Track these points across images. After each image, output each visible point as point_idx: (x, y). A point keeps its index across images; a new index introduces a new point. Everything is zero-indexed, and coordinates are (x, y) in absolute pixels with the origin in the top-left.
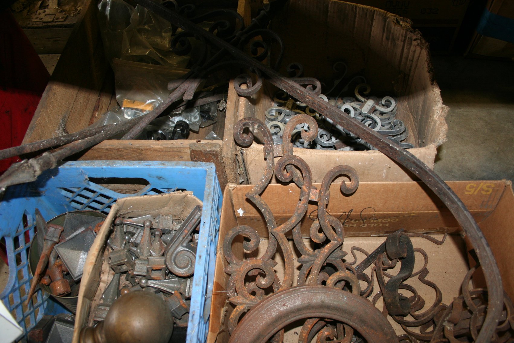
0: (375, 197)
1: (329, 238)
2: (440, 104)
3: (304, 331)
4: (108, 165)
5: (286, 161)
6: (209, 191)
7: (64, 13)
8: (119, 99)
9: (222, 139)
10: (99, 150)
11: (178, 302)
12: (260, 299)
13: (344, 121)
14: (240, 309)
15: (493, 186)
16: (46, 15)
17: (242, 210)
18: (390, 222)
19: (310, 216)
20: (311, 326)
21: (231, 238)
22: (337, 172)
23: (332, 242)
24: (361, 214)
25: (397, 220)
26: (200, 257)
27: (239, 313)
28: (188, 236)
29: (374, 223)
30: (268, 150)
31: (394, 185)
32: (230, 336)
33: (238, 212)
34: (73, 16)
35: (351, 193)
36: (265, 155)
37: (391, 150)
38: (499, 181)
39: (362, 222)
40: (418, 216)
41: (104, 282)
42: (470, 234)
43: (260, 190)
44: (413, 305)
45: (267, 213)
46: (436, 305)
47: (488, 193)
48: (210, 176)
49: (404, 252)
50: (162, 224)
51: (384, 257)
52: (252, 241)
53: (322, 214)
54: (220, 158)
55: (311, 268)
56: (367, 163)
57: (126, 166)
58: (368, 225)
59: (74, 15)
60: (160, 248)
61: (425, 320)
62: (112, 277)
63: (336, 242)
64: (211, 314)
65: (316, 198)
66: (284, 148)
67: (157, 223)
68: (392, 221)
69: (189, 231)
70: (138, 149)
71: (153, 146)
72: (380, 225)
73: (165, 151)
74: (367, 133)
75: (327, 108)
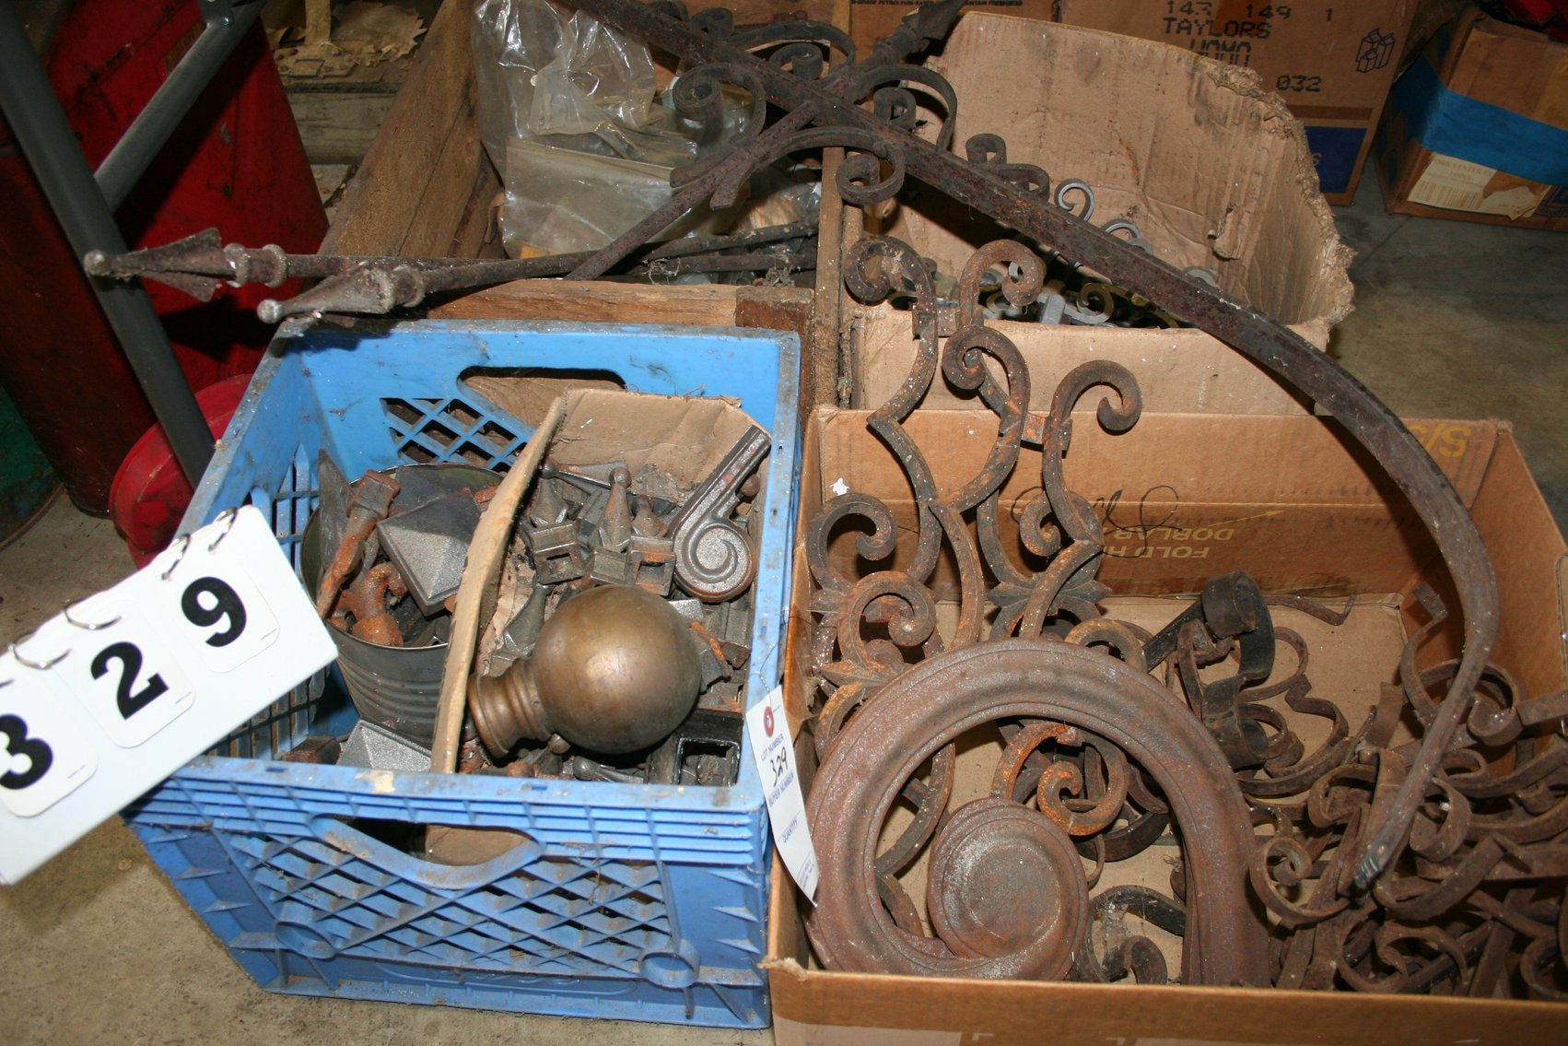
0: (1178, 456)
1: (1070, 533)
2: (1333, 244)
3: (1005, 766)
4: (531, 328)
5: (968, 337)
6: (787, 384)
7: (347, 57)
8: (508, 243)
9: (814, 288)
10: (504, 303)
11: (704, 644)
12: (897, 671)
13: (1107, 253)
14: (848, 691)
15: (1467, 433)
16: (298, 61)
17: (845, 483)
18: (1211, 543)
19: (1013, 506)
20: (1024, 751)
21: (828, 521)
22: (1091, 372)
23: (1077, 542)
24: (1141, 506)
25: (1231, 532)
26: (775, 512)
27: (845, 704)
28: (730, 495)
29: (1171, 542)
30: (926, 313)
31: (1225, 424)
32: (818, 763)
33: (834, 490)
34: (370, 66)
35: (1123, 429)
36: (914, 330)
37: (1222, 315)
38: (1482, 422)
39: (1142, 537)
40: (1284, 521)
41: (503, 612)
42: (1416, 489)
43: (902, 408)
44: (1275, 749)
45: (917, 464)
46: (1333, 742)
47: (1457, 454)
48: (789, 355)
49: (1249, 618)
50: (652, 487)
51: (1197, 632)
52: (878, 534)
53: (1053, 470)
54: (809, 326)
55: (1021, 620)
56: (1161, 361)
57: (577, 331)
58: (1155, 551)
59: (372, 62)
60: (654, 527)
61: (1306, 774)
62: (526, 600)
63: (1086, 542)
64: (787, 671)
65: (1038, 435)
66: (961, 315)
67: (641, 482)
68: (1217, 537)
69: (735, 478)
70: (602, 301)
71: (642, 295)
72: (1185, 552)
73: (671, 311)
74: (1164, 279)
75: (1065, 225)
